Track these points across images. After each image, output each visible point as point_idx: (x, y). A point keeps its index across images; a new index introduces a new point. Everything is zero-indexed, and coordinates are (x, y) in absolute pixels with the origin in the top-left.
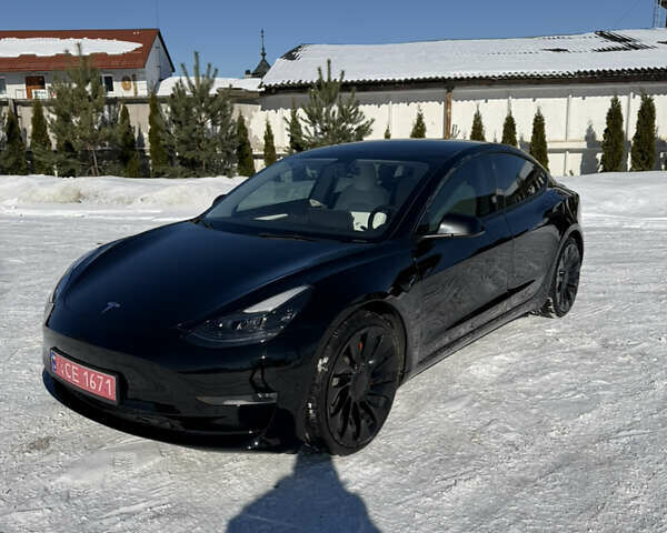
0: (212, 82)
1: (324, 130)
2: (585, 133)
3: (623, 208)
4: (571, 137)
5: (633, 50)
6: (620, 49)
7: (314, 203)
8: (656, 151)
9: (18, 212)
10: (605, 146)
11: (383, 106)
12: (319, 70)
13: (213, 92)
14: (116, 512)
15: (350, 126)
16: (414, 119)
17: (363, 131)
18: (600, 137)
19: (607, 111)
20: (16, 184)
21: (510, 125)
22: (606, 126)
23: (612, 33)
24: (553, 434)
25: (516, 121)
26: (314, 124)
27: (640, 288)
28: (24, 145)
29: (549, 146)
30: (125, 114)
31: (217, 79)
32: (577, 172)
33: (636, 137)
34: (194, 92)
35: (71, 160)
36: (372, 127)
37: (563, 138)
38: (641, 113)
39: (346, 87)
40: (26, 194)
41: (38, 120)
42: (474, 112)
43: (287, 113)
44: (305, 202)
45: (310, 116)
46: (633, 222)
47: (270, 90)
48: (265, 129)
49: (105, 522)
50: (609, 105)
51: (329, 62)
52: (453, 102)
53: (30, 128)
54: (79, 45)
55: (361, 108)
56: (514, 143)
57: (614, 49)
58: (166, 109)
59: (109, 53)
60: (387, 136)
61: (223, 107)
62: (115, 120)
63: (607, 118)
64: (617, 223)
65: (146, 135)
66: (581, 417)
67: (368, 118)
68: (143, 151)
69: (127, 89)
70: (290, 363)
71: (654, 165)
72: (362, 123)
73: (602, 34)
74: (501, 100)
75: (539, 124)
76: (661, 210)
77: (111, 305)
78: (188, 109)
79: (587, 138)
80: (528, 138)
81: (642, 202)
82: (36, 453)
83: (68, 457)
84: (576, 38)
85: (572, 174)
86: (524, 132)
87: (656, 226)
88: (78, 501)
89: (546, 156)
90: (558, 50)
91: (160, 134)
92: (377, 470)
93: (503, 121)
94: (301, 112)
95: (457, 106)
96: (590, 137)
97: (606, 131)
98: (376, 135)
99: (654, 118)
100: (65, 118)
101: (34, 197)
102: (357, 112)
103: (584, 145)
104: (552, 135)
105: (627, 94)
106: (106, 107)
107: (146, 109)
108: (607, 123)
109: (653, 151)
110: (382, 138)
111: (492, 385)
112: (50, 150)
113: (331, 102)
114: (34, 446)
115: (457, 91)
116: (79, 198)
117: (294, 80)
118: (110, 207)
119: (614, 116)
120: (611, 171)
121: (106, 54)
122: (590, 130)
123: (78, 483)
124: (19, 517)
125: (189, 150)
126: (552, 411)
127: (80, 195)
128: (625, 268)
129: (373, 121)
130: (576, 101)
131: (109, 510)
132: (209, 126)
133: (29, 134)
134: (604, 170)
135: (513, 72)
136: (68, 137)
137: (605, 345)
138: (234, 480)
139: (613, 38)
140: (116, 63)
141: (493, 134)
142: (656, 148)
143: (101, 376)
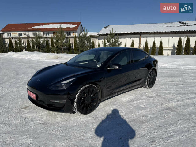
0: (87, 34)
1: (111, 44)
2: (173, 46)
3: (178, 63)
4: (169, 46)
5: (187, 26)
6: (183, 26)
7: (95, 60)
8: (190, 51)
9: (46, 60)
10: (177, 49)
11: (125, 39)
12: (110, 31)
13: (87, 36)
14: (33, 122)
15: (116, 43)
16: (132, 42)
17: (120, 44)
18: (176, 47)
19: (178, 40)
20: (46, 54)
21: (154, 44)
22: (178, 44)
23: (183, 22)
24: (133, 114)
25: (156, 43)
26: (108, 43)
27: (173, 83)
28: (49, 46)
29: (163, 49)
30: (69, 40)
31: (88, 33)
32: (170, 55)
33: (185, 47)
34: (83, 36)
35: (58, 50)
36: (122, 43)
37: (167, 47)
38: (187, 41)
39: (116, 34)
40: (47, 57)
41: (52, 41)
42: (146, 40)
43: (103, 40)
44: (93, 60)
45: (108, 41)
46: (180, 67)
47: (100, 35)
48: (98, 44)
49: (29, 124)
50: (179, 39)
51: (112, 29)
52: (141, 38)
53: (50, 43)
54: (60, 26)
55: (119, 39)
56: (155, 47)
57: (182, 26)
58: (77, 39)
59: (70, 27)
60: (125, 46)
61: (89, 39)
62: (67, 42)
63: (178, 42)
64: (176, 67)
65: (74, 45)
66: (141, 111)
67: (121, 41)
68: (73, 48)
69: (73, 35)
70: (71, 94)
71: (190, 53)
72: (119, 42)
73: (180, 22)
74: (153, 38)
75: (161, 43)
76: (188, 64)
77: (38, 80)
78: (82, 40)
79: (173, 47)
80: (159, 46)
81: (184, 62)
82: (24, 109)
83: (29, 111)
84: (173, 23)
85: (169, 55)
86: (158, 45)
87: (185, 68)
88: (27, 119)
89: (162, 51)
90: (168, 26)
91: (76, 45)
92: (90, 119)
93: (152, 42)
94: (106, 40)
95: (142, 39)
96: (174, 47)
97: (178, 45)
98: (122, 46)
99: (190, 42)
100: (57, 41)
101: (49, 57)
102: (118, 40)
103: (172, 49)
104: (164, 46)
105: (184, 37)
106: (66, 39)
107: (74, 39)
108: (178, 43)
109: (189, 50)
110: (124, 46)
111: (125, 102)
112: (54, 48)
113: (112, 38)
114: (24, 108)
115: (142, 35)
116: (58, 58)
117: (105, 33)
118: (64, 60)
119: (180, 42)
120: (178, 55)
121: (69, 28)
122: (174, 45)
123: (29, 116)
124: (14, 121)
125: (81, 48)
126: (135, 109)
127: (58, 57)
128: (172, 78)
129: (122, 42)
130: (171, 38)
131: (32, 122)
132: (87, 43)
133: (50, 44)
134: (177, 55)
135: (156, 31)
136: (57, 45)
137: (157, 95)
138: (59, 118)
139: (182, 23)
140: (71, 29)
141: (150, 45)
142: (190, 50)
143: (33, 94)
